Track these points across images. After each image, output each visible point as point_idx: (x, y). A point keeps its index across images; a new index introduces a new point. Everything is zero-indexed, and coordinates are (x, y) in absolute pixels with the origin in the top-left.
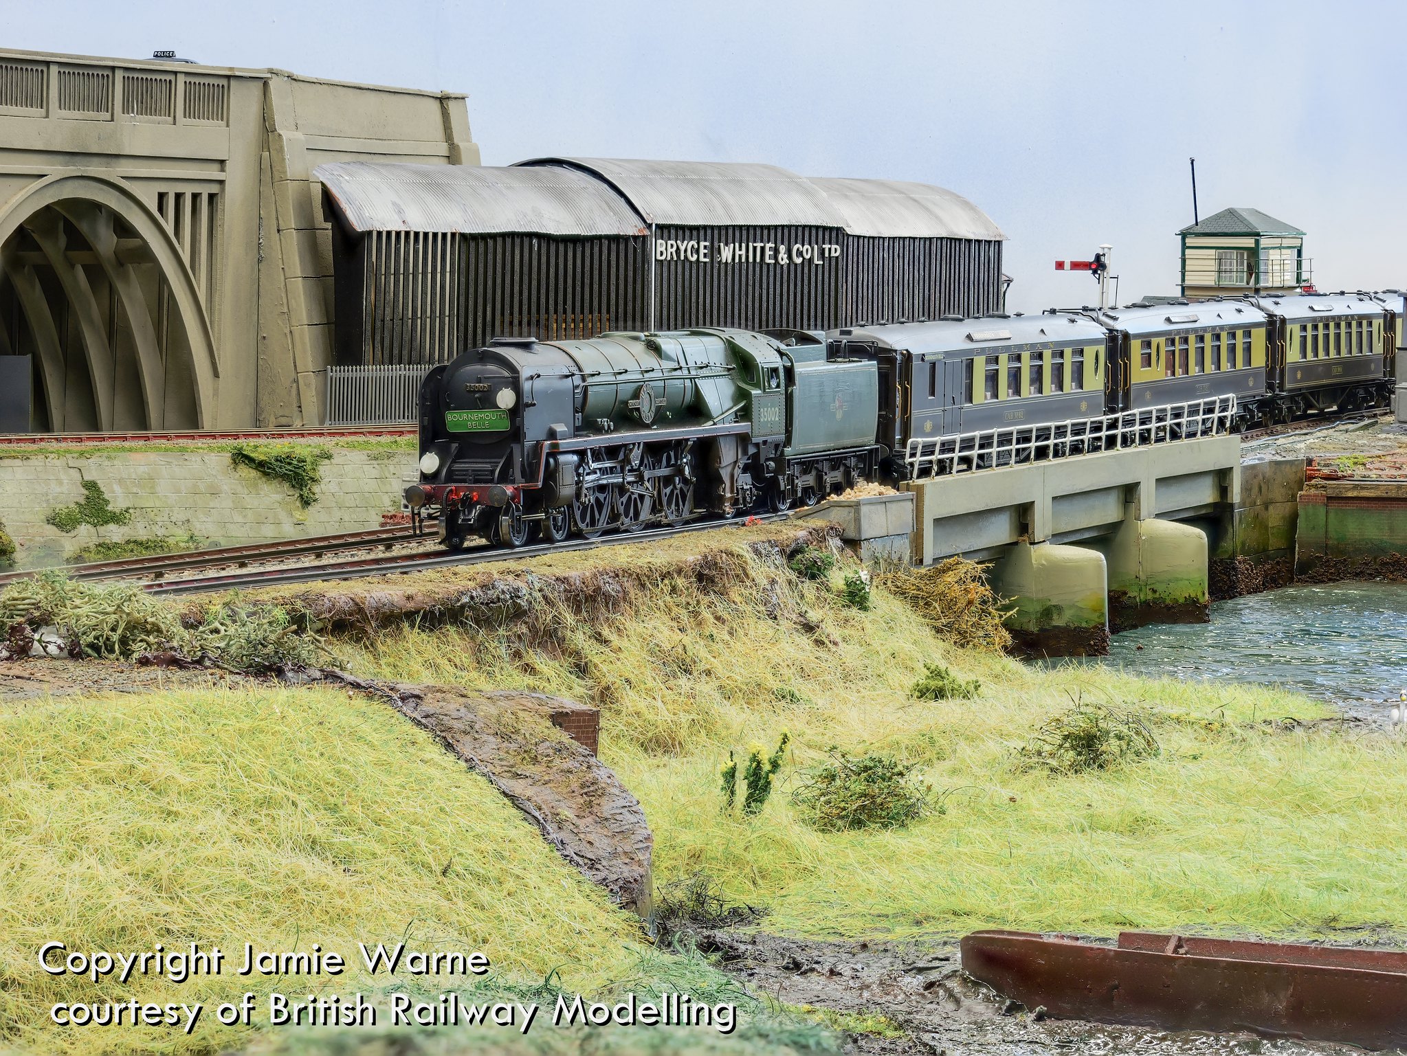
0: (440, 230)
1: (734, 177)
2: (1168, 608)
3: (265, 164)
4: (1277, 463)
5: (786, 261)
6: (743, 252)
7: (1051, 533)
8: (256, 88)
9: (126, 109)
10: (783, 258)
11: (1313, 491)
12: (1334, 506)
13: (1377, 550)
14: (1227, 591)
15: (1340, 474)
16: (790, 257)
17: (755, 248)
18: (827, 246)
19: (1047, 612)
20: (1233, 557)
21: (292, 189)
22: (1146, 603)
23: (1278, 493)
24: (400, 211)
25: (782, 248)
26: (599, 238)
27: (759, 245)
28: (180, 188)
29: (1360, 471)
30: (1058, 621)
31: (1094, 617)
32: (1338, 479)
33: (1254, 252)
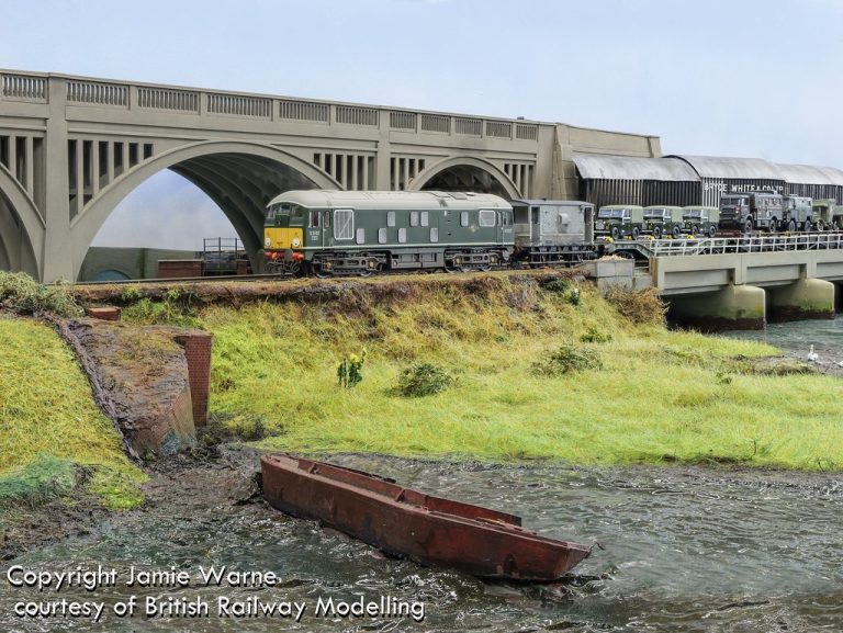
0: (617, 178)
3: (555, 155)
7: (746, 281)
8: (551, 130)
9: (488, 133)
19: (740, 312)
21: (563, 165)
22: (808, 311)
24: (601, 171)
28: (515, 163)
30: (744, 316)
31: (759, 315)
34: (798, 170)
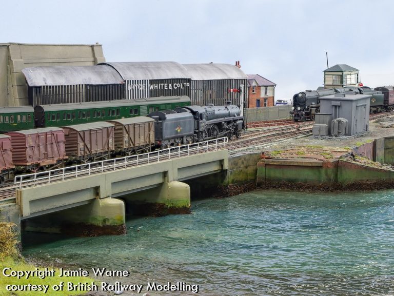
0: (58, 85)
1: (157, 65)
2: (177, 209)
3: (9, 68)
4: (251, 154)
5: (171, 88)
6: (157, 86)
7: (111, 194)
8: (5, 48)
10: (170, 87)
11: (261, 162)
12: (267, 167)
13: (279, 180)
14: (226, 195)
15: (271, 157)
16: (173, 87)
17: (161, 86)
18: (185, 84)
20: (228, 184)
21: (16, 75)
22: (171, 207)
23: (251, 163)
24: (45, 80)
25: (170, 85)
26: (109, 85)
27: (162, 84)
29: (278, 156)
32: (270, 159)
33: (342, 76)
34: (202, 69)
